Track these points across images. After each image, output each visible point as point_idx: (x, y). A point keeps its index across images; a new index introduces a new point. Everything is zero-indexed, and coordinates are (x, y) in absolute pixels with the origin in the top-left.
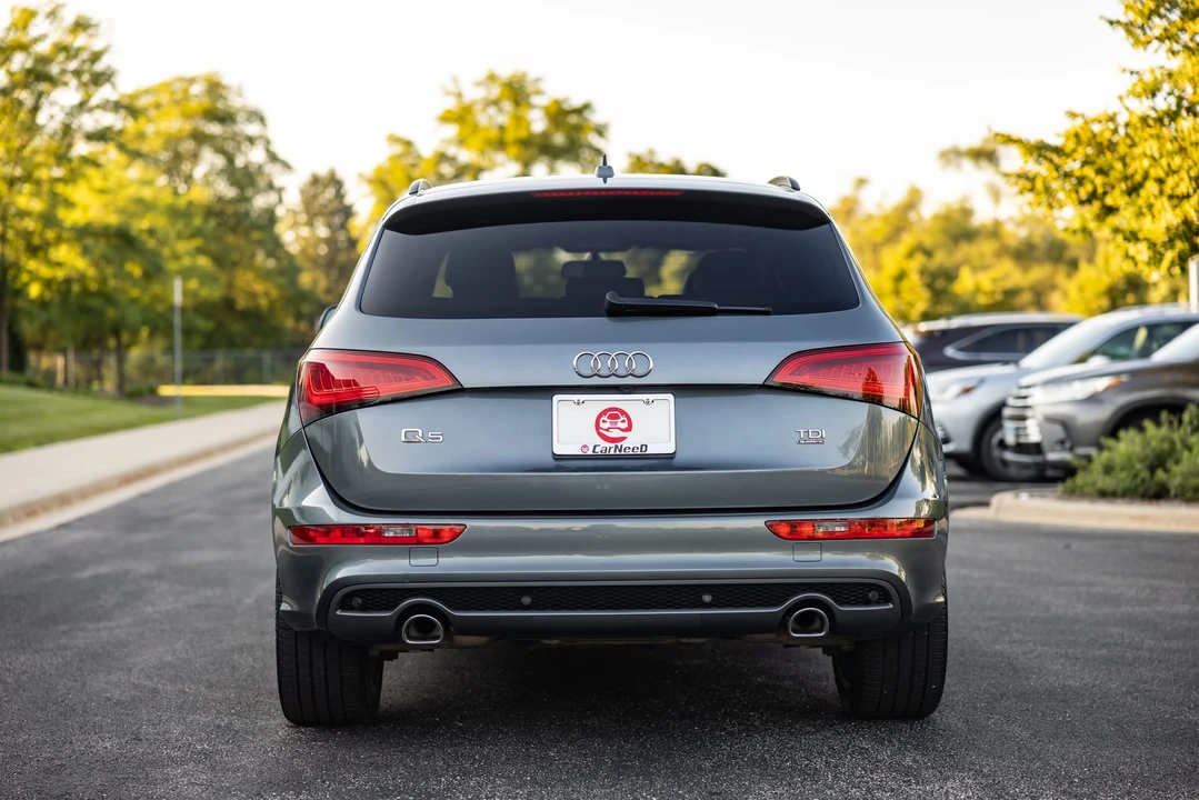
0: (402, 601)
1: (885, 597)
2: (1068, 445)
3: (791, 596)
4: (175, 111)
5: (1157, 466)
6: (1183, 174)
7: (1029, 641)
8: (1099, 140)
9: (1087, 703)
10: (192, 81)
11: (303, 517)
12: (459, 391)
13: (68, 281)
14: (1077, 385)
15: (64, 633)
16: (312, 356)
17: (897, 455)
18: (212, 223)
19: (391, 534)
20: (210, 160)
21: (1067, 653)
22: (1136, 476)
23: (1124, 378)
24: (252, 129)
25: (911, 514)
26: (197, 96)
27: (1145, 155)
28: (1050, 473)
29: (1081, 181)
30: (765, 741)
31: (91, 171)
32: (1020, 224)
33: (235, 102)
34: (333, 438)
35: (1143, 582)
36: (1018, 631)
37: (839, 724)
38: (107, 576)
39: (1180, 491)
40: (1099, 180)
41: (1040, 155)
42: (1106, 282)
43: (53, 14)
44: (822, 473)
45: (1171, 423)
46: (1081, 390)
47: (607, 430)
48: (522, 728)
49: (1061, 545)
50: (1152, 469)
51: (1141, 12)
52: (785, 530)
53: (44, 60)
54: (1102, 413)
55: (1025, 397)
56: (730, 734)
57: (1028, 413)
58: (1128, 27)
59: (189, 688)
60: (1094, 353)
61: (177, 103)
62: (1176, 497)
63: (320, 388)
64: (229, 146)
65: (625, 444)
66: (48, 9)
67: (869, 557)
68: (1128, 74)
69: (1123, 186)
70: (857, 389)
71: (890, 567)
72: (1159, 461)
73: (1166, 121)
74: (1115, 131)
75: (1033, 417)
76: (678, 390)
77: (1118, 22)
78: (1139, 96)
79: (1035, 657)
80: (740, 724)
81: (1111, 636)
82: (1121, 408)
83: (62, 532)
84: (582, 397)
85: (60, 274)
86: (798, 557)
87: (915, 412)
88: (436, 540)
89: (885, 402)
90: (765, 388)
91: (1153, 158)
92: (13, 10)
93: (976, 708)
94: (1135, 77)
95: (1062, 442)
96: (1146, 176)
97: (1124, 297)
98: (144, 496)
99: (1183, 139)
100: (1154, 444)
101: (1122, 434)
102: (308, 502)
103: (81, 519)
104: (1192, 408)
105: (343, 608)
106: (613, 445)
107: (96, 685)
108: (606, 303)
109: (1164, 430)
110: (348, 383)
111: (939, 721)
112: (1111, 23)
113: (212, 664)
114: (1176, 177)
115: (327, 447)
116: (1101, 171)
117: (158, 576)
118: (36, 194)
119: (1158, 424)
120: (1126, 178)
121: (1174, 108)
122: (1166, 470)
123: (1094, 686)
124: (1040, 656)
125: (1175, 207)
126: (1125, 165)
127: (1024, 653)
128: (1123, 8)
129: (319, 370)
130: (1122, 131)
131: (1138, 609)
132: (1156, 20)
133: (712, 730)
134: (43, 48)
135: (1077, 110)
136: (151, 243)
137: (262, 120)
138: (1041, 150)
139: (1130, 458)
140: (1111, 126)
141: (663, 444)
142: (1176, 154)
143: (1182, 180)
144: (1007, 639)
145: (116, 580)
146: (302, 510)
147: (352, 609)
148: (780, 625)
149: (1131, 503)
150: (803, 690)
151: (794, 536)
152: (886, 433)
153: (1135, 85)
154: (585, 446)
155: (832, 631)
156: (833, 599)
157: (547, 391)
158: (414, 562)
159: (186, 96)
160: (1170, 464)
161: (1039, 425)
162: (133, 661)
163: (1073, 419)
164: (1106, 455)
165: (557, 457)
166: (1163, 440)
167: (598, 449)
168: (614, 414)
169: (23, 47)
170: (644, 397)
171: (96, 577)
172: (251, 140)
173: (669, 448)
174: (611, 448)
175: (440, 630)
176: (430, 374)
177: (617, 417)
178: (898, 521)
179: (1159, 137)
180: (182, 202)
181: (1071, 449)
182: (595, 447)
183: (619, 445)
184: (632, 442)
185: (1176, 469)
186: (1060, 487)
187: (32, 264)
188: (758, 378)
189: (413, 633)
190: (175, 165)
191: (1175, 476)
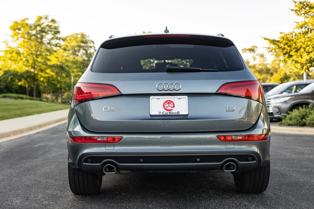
0: (103, 160)
1: (254, 159)
2: (279, 113)
3: (225, 159)
4: (74, 41)
5: (303, 118)
6: (311, 46)
7: (284, 166)
8: (288, 39)
9: (308, 187)
10: (78, 34)
11: (74, 133)
12: (121, 95)
13: (49, 77)
14: (282, 99)
15: (24, 163)
16: (77, 85)
17: (256, 115)
18: (82, 65)
19: (100, 139)
20: (82, 51)
21: (296, 170)
22: (298, 120)
23: (293, 97)
24: (91, 45)
25: (261, 133)
26: (79, 37)
27: (301, 42)
28: (274, 120)
29: (284, 49)
30: (215, 202)
31: (54, 53)
32: (260, 65)
33: (88, 39)
34: (83, 111)
35: (308, 148)
36: (279, 163)
37: (236, 195)
38: (42, 146)
39: (309, 124)
40: (289, 49)
41: (274, 43)
42: (280, 77)
43: (46, 18)
44: (233, 120)
45: (306, 107)
46: (283, 100)
47: (167, 107)
48: (142, 196)
49: (283, 138)
50: (302, 119)
51: (299, 7)
52: (222, 138)
53: (44, 28)
54: (288, 106)
55: (269, 102)
56: (204, 198)
57: (270, 105)
58: (296, 11)
59: (50, 181)
60: (284, 91)
61: (75, 39)
62: (308, 125)
63: (79, 95)
64: (87, 48)
65: (172, 111)
66: (45, 17)
67: (248, 146)
68: (295, 23)
69: (294, 50)
70: (243, 94)
71: (255, 150)
72: (303, 117)
73: (305, 33)
74: (292, 37)
75: (271, 107)
76: (189, 95)
77: (293, 10)
78: (298, 28)
79: (287, 171)
80: (207, 195)
81: (306, 164)
82: (293, 104)
83: (37, 134)
84: (159, 97)
85: (47, 75)
86: (227, 147)
87: (261, 101)
88: (113, 142)
89: (253, 98)
90: (216, 94)
91: (303, 43)
92: (37, 17)
93: (275, 189)
94: (297, 24)
95: (278, 112)
96: (301, 47)
97: (284, 80)
98: (60, 125)
99: (311, 38)
100: (302, 113)
101: (294, 110)
102: (76, 129)
103: (43, 131)
104: (311, 104)
105: (85, 162)
106: (169, 112)
107: (24, 179)
108: (167, 68)
109: (304, 109)
110: (87, 93)
111: (266, 194)
112: (292, 10)
113: (59, 173)
114: (309, 47)
115: (81, 113)
116: (289, 46)
117: (55, 146)
118: (42, 58)
119: (303, 108)
120: (295, 48)
121: (307, 31)
122: (305, 119)
123: (308, 181)
124: (288, 171)
125: (308, 55)
126: (296, 45)
127: (284, 170)
128: (294, 6)
129: (79, 89)
130: (294, 37)
131: (310, 156)
132: (303, 9)
133: (199, 197)
134: (43, 26)
135: (283, 32)
136: (67, 69)
137: (93, 43)
138: (274, 42)
139: (296, 116)
140: (291, 35)
141: (184, 111)
142: (309, 41)
143: (310, 48)
144: (277, 165)
145: (44, 147)
146: (74, 132)
147: (88, 162)
148: (221, 168)
149: (297, 127)
150: (224, 182)
151: (225, 140)
152: (253, 109)
153: (297, 26)
154: (160, 112)
155: (237, 169)
156: (238, 160)
157: (148, 95)
158: (107, 148)
159: (77, 38)
160: (306, 118)
161: (272, 108)
162: (38, 172)
163: (281, 107)
164: (290, 115)
165: (151, 116)
166: (304, 112)
167: (164, 113)
168: (169, 102)
169: (39, 25)
170: (178, 97)
171: (39, 146)
172: (91, 47)
173: (186, 113)
174: (168, 113)
175: (115, 169)
176: (112, 90)
177: (170, 103)
178: (257, 135)
179: (304, 37)
180: (75, 60)
181: (280, 114)
182: (163, 112)
183: (171, 112)
184: (175, 111)
185: (307, 119)
186: (278, 123)
187: (41, 74)
188: (214, 91)
189: (107, 170)
190: (74, 53)
191: (308, 120)
